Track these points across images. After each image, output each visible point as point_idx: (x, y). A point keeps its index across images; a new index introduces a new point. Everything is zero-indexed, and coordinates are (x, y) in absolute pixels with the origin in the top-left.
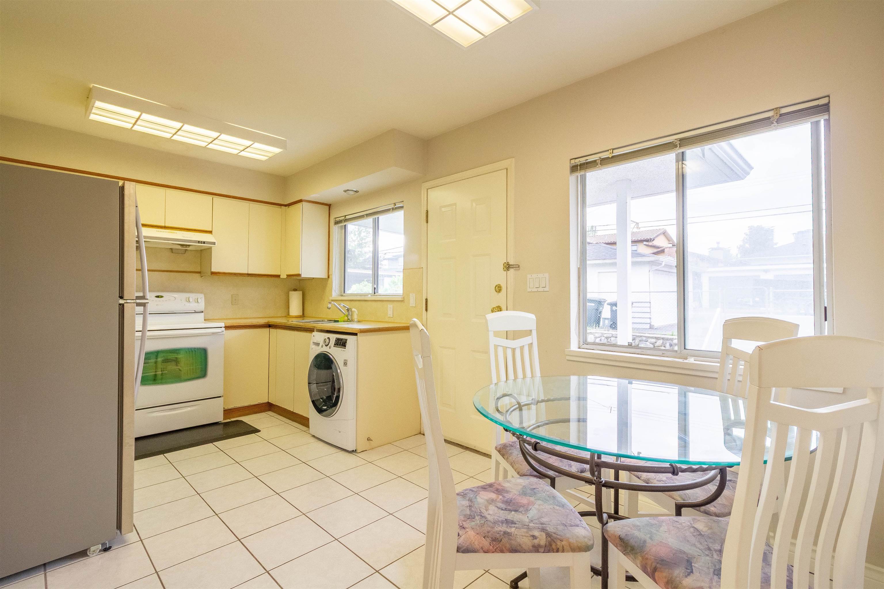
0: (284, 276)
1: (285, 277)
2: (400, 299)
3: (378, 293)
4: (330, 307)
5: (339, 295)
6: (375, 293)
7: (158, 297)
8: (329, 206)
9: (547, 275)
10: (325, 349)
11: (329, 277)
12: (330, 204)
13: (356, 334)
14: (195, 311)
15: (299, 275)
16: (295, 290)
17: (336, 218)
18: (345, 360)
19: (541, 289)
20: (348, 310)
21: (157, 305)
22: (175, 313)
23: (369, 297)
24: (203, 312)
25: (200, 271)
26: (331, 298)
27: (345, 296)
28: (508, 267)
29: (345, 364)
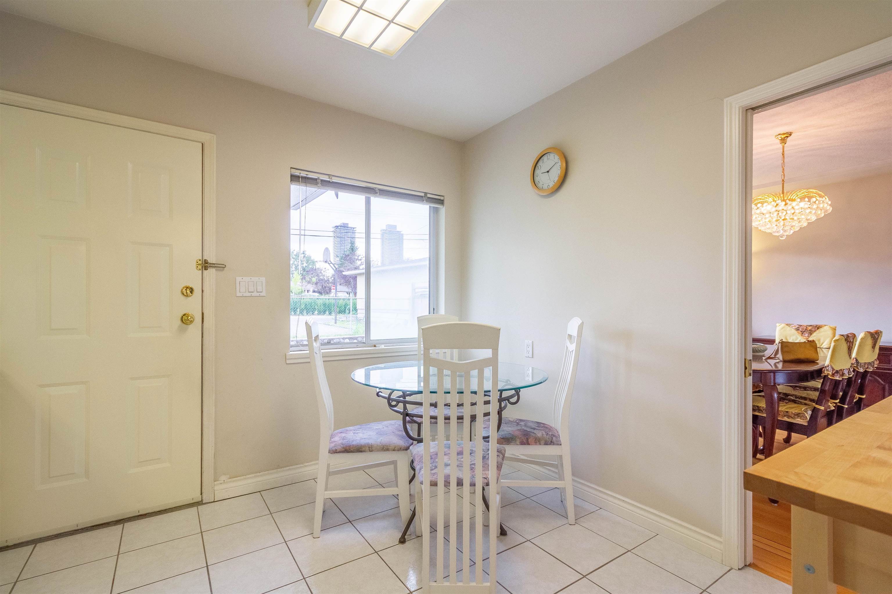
9: (263, 279)
19: (255, 294)
28: (205, 265)
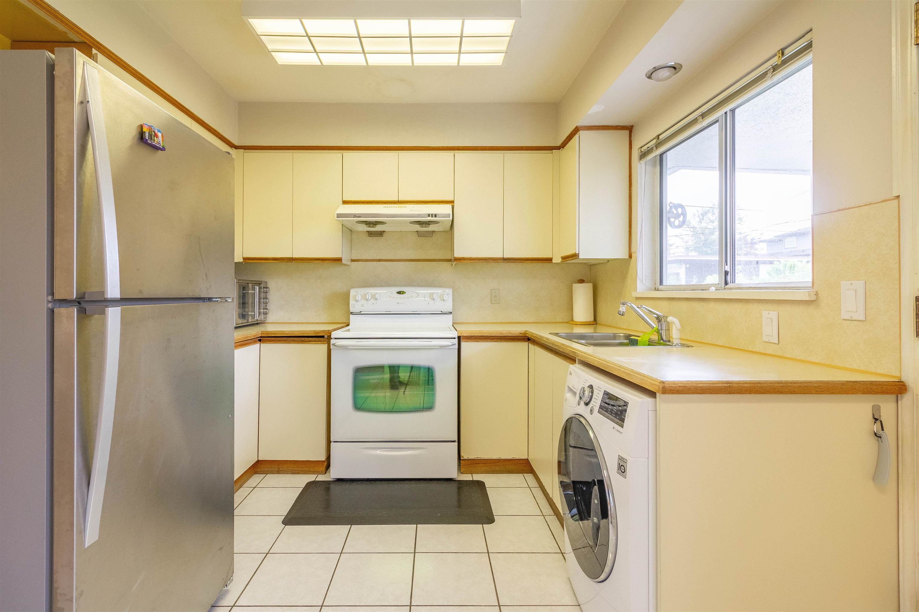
0: (557, 260)
1: (559, 260)
2: (803, 296)
3: (733, 281)
4: (624, 311)
5: (651, 289)
6: (726, 283)
7: (399, 293)
8: (630, 129)
10: (582, 410)
11: (630, 256)
12: (631, 125)
13: (652, 394)
14: (442, 312)
15: (575, 256)
16: (581, 281)
17: (641, 147)
18: (621, 459)
20: (659, 319)
21: (398, 303)
22: (419, 314)
23: (712, 293)
24: (451, 312)
25: (451, 259)
26: (634, 295)
27: (662, 291)
29: (622, 469)
